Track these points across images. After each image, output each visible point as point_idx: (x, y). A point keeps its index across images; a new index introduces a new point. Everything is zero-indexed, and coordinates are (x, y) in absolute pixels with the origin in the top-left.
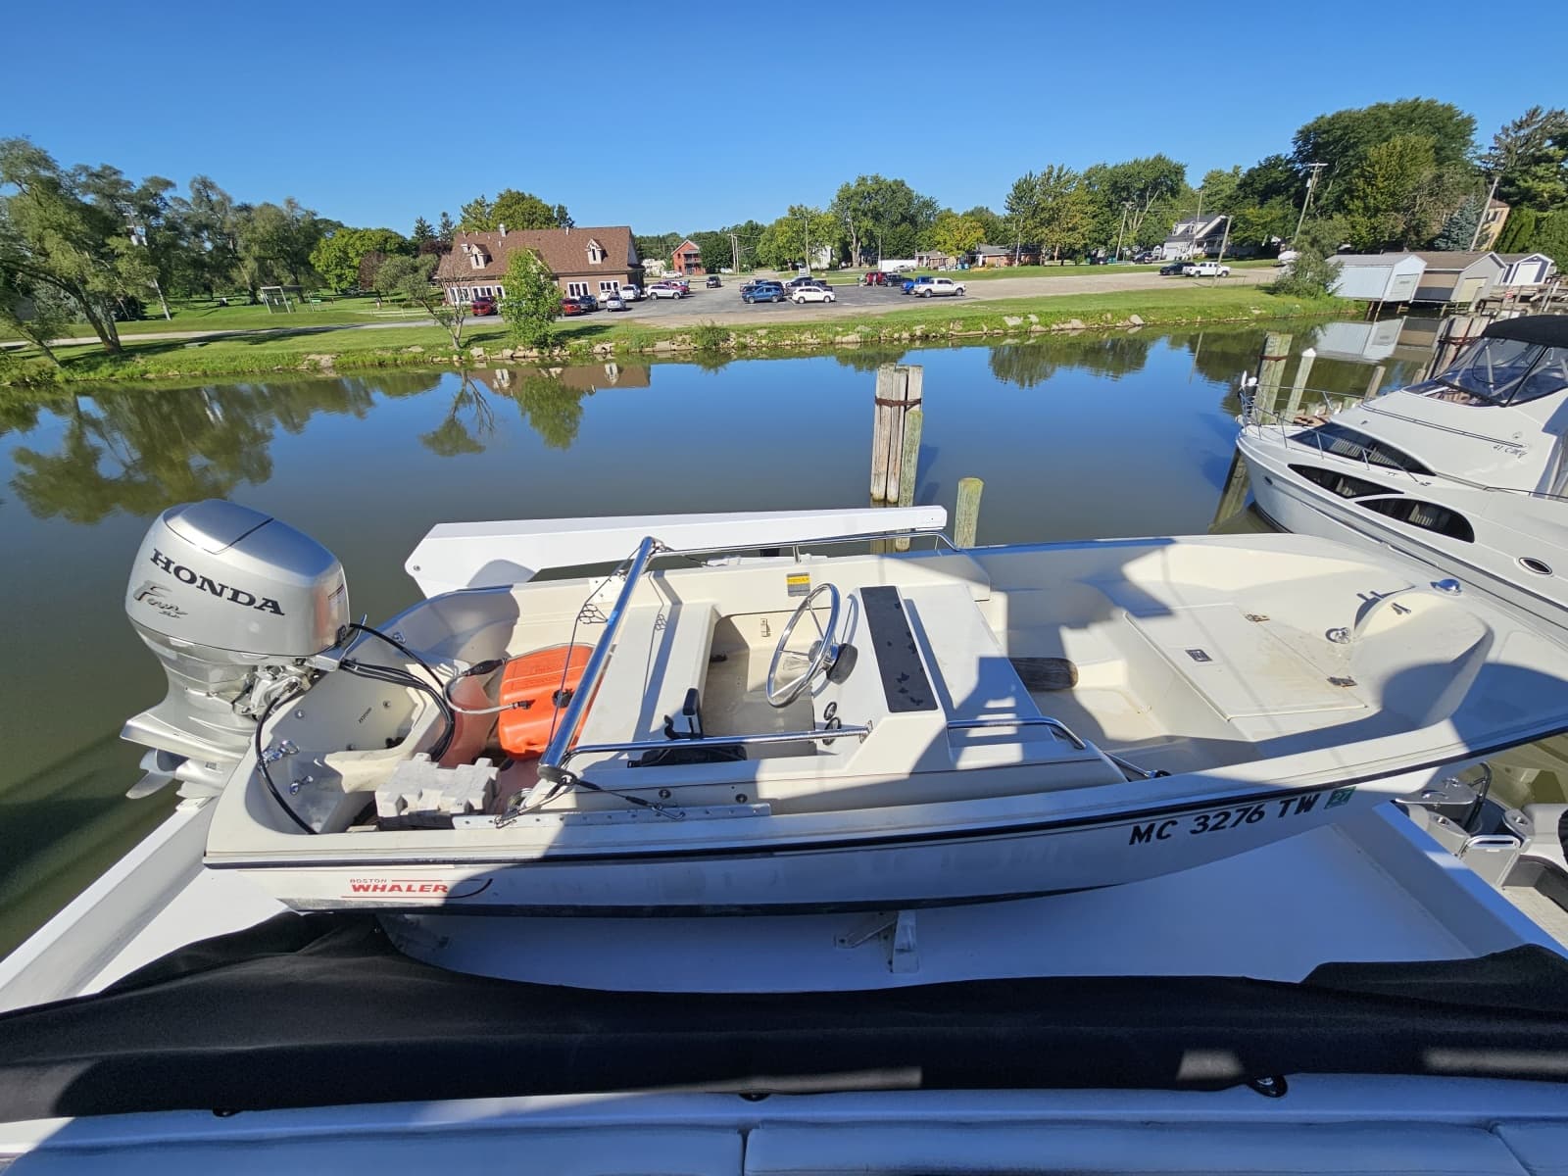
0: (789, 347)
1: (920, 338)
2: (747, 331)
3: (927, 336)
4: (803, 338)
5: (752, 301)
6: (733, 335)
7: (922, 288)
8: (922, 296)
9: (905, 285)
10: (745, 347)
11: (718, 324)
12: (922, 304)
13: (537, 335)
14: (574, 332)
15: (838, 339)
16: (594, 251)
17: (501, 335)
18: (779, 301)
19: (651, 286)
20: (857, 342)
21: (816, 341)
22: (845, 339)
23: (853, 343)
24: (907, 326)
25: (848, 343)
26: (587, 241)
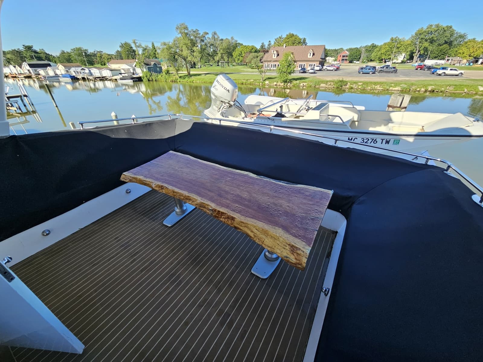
0: (369, 90)
1: (430, 91)
2: (355, 83)
3: (434, 91)
4: (376, 87)
5: (361, 73)
6: (349, 84)
7: (440, 72)
8: (440, 75)
9: (433, 70)
10: (352, 88)
11: (344, 79)
12: (439, 78)
13: (285, 79)
14: (296, 79)
15: (391, 88)
16: (310, 53)
17: (275, 78)
18: (372, 73)
19: (326, 66)
20: (398, 91)
21: (381, 89)
22: (394, 89)
23: (397, 90)
24: (424, 86)
25: (394, 90)
26: (310, 50)
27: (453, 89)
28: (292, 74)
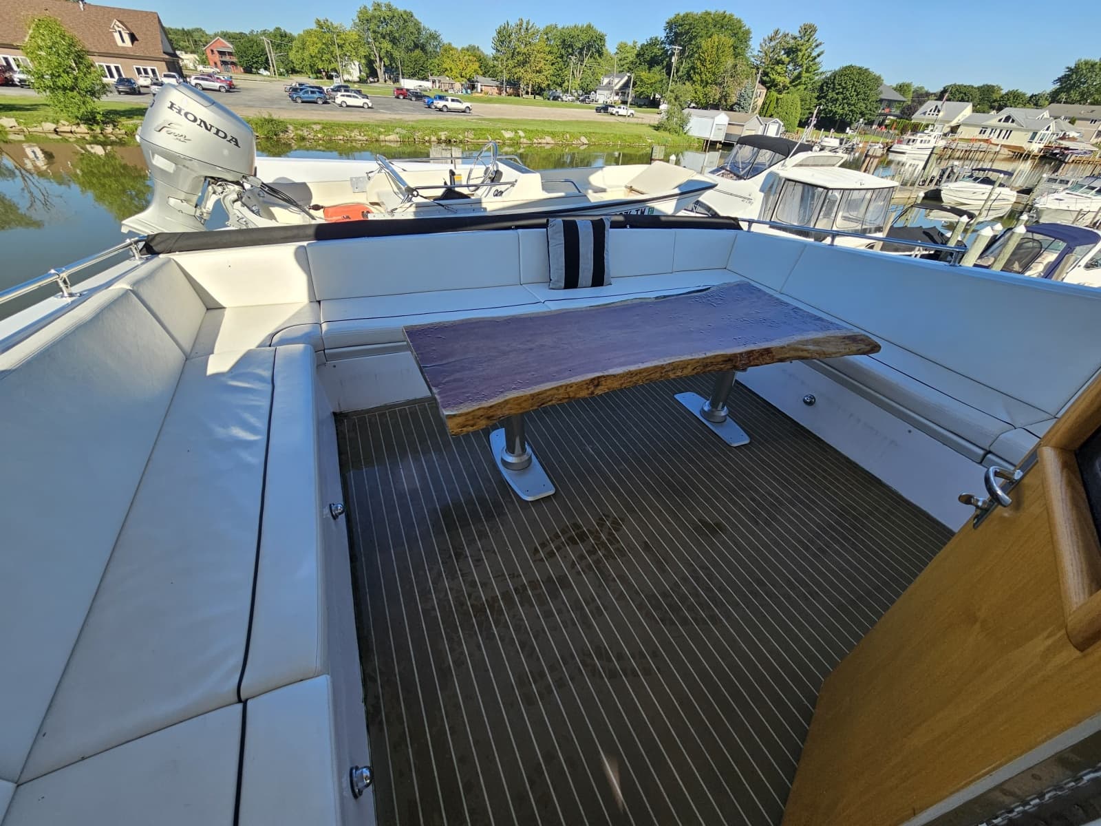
0: (342, 142)
1: (445, 142)
2: (303, 125)
3: (450, 141)
4: (353, 135)
5: (299, 101)
6: (291, 128)
7: (440, 104)
8: (441, 110)
9: (426, 100)
10: (303, 139)
11: (275, 117)
12: (440, 116)
13: (82, 111)
14: (124, 111)
15: (382, 137)
16: (120, 32)
17: (33, 107)
18: (323, 103)
19: (193, 77)
20: (397, 142)
21: (364, 138)
22: (387, 138)
23: (395, 141)
24: (435, 131)
25: (390, 141)
26: (111, 21)
27: (473, 137)
28: (104, 98)
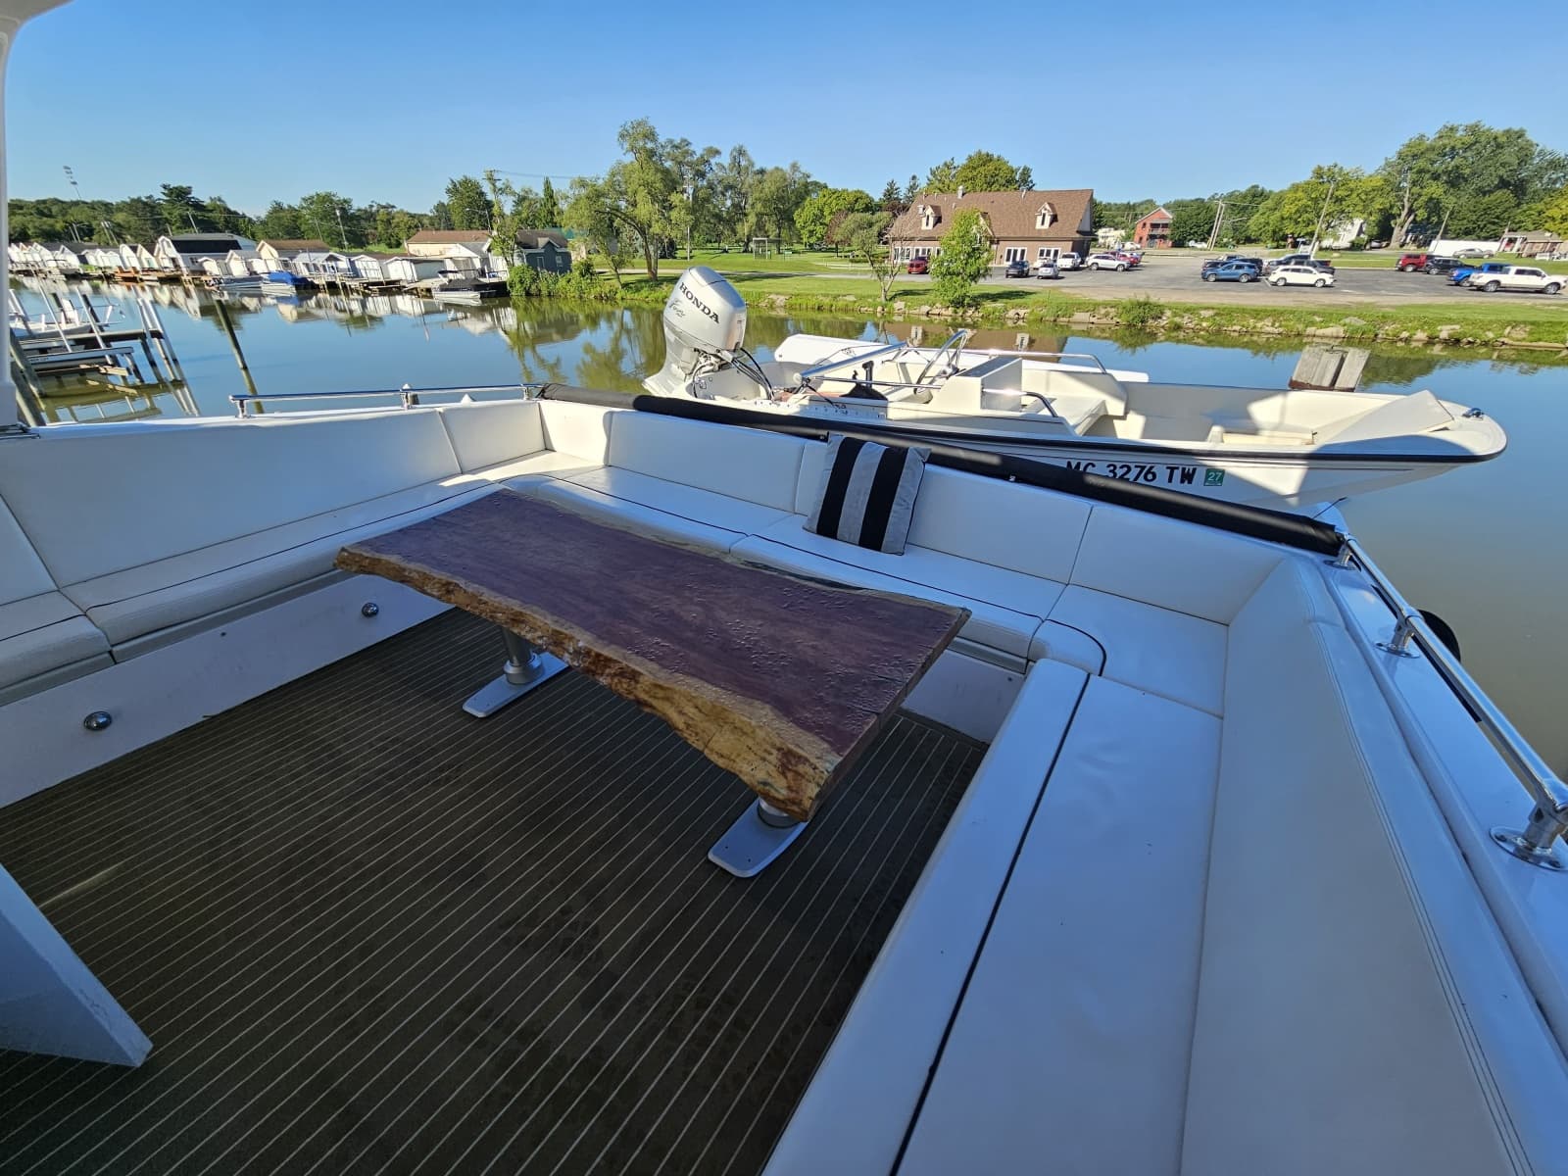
0: (1236, 334)
1: (1445, 342)
2: (1187, 310)
3: (1458, 341)
4: (1259, 325)
5: (1212, 278)
6: (1168, 313)
7: (1484, 278)
8: (1481, 289)
9: (1456, 273)
10: (1178, 327)
11: (1153, 299)
13: (957, 294)
14: (993, 295)
15: (1311, 330)
16: (1044, 215)
17: (926, 292)
18: (1249, 281)
19: (1094, 256)
20: (1337, 338)
21: (1276, 331)
22: (1320, 332)
23: (1332, 337)
24: (1424, 323)
26: (1042, 203)
27: (1525, 335)
28: (981, 281)
